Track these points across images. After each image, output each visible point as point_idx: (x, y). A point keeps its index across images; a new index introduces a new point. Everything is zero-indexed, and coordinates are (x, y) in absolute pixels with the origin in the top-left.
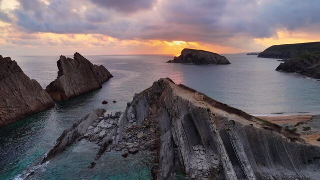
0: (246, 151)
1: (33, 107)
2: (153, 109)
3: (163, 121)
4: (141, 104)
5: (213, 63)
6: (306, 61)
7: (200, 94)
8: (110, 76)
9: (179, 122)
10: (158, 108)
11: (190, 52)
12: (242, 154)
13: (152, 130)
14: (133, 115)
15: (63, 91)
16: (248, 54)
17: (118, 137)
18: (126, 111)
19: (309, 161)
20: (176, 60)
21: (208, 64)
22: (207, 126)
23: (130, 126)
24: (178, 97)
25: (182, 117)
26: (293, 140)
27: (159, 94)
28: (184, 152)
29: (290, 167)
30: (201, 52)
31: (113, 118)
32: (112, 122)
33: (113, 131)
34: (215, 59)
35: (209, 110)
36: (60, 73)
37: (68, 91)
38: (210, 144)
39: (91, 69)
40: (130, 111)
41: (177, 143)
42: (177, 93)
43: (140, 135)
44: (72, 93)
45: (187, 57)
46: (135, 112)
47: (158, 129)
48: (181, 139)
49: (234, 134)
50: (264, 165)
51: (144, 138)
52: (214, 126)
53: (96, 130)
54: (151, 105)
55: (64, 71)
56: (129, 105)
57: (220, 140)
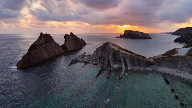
0: (130, 62)
1: (58, 53)
2: (103, 52)
3: (106, 56)
4: (99, 51)
5: (141, 38)
6: (189, 37)
7: (119, 47)
8: (85, 44)
9: (110, 55)
10: (105, 52)
11: (129, 32)
12: (128, 63)
13: (102, 59)
14: (96, 55)
15: (67, 49)
16: (167, 33)
17: (91, 61)
18: (94, 54)
19: (149, 66)
20: (121, 36)
21: (138, 39)
22: (119, 56)
23: (95, 58)
24: (111, 48)
25: (112, 53)
26: (143, 59)
27: (105, 47)
28: (111, 63)
29: (142, 67)
30: (135, 32)
31: (89, 56)
32: (88, 57)
33: (89, 59)
34: (143, 36)
35: (120, 51)
36: (66, 41)
37: (69, 49)
38: (120, 62)
39: (78, 40)
40: (95, 54)
41: (110, 61)
42: (111, 46)
43: (98, 60)
44: (70, 49)
45: (127, 35)
46: (97, 54)
47: (104, 58)
48: (111, 59)
49: (126, 57)
50: (135, 66)
51: (99, 61)
52: (121, 55)
53: (83, 59)
54: (102, 51)
55: (68, 40)
56: (95, 52)
57: (122, 59)
